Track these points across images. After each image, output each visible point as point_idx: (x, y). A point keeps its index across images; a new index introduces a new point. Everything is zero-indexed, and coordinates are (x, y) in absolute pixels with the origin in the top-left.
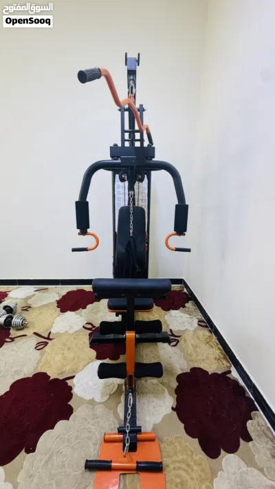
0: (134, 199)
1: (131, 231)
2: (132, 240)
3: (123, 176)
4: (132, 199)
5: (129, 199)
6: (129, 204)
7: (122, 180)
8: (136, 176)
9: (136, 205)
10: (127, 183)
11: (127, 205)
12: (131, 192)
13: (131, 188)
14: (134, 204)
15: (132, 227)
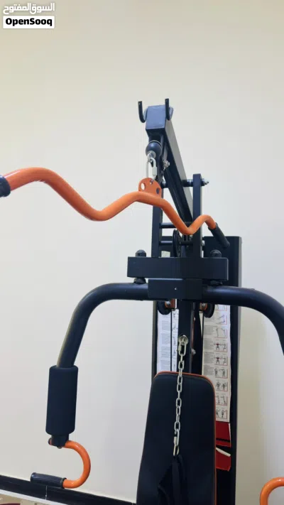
3: (167, 303)
5: (178, 356)
7: (165, 311)
12: (182, 341)
15: (178, 431)
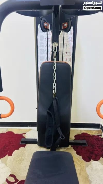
0: (58, 54)
1: (54, 92)
2: (54, 102)
3: (46, 25)
4: (56, 53)
5: (53, 53)
6: (52, 59)
7: (45, 30)
8: (61, 25)
9: (60, 60)
10: (50, 33)
11: (50, 60)
12: (56, 45)
13: (55, 39)
14: (58, 59)
15: (55, 87)
